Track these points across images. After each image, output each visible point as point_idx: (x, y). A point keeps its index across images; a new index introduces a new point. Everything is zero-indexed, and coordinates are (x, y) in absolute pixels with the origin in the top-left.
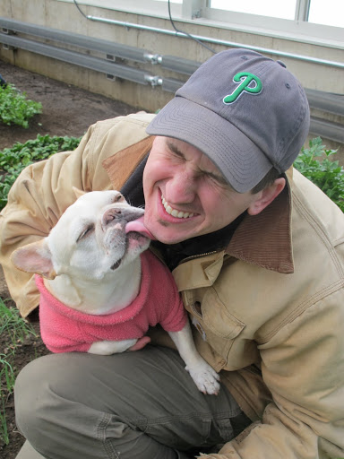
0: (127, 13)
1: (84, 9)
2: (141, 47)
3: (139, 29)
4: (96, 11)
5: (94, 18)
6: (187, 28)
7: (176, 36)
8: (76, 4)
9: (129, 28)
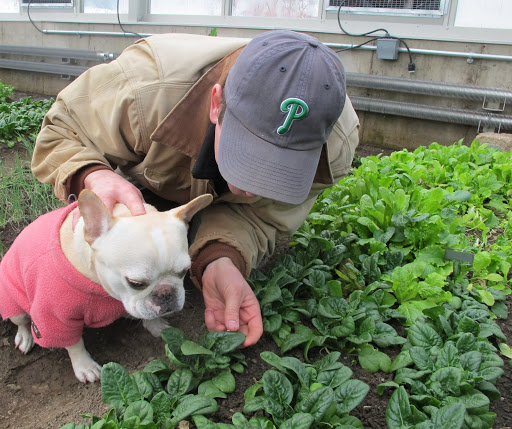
0: (79, 23)
1: (39, 26)
2: (92, 50)
3: (90, 35)
4: (49, 25)
5: (49, 31)
6: (133, 28)
7: (125, 36)
8: (32, 22)
9: (81, 35)
